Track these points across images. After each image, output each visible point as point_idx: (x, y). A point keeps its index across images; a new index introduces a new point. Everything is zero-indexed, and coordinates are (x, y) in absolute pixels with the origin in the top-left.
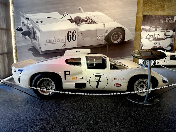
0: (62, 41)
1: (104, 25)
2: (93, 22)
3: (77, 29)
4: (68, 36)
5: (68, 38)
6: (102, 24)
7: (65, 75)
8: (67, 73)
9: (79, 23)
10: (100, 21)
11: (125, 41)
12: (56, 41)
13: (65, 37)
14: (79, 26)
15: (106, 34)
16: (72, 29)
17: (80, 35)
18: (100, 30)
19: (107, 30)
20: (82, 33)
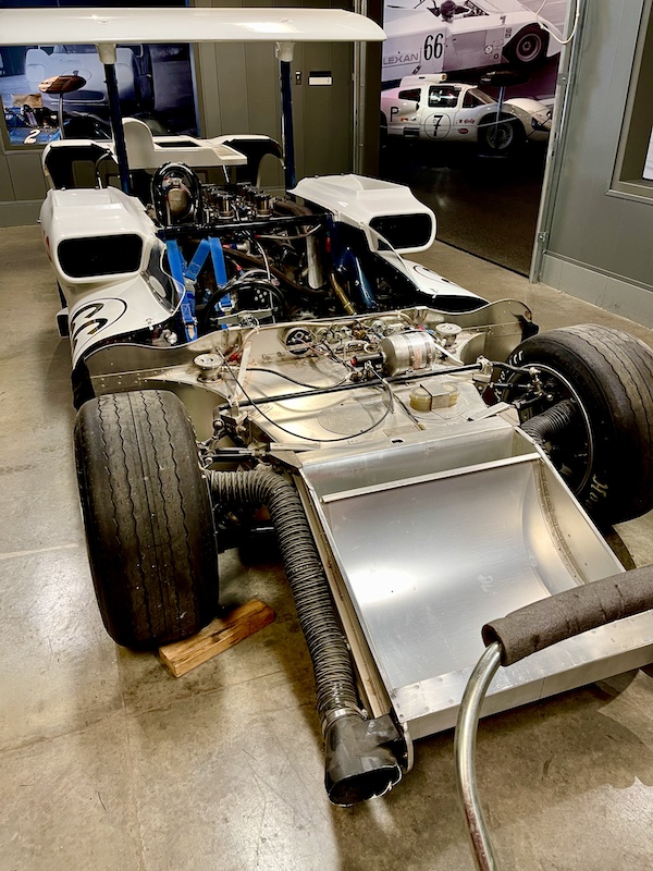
0: (414, 60)
1: (503, 18)
2: (480, 12)
3: (446, 30)
4: (426, 47)
5: (426, 52)
6: (499, 16)
7: (392, 113)
8: (394, 110)
9: (450, 16)
10: (494, 9)
11: (549, 55)
12: (403, 59)
13: (418, 49)
14: (451, 22)
15: (507, 40)
16: (434, 31)
17: (450, 44)
18: (494, 31)
19: (509, 31)
20: (455, 38)
